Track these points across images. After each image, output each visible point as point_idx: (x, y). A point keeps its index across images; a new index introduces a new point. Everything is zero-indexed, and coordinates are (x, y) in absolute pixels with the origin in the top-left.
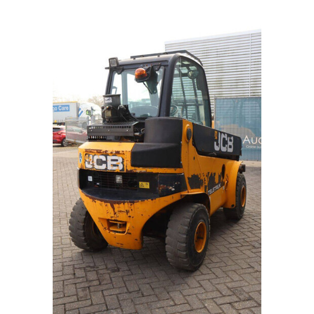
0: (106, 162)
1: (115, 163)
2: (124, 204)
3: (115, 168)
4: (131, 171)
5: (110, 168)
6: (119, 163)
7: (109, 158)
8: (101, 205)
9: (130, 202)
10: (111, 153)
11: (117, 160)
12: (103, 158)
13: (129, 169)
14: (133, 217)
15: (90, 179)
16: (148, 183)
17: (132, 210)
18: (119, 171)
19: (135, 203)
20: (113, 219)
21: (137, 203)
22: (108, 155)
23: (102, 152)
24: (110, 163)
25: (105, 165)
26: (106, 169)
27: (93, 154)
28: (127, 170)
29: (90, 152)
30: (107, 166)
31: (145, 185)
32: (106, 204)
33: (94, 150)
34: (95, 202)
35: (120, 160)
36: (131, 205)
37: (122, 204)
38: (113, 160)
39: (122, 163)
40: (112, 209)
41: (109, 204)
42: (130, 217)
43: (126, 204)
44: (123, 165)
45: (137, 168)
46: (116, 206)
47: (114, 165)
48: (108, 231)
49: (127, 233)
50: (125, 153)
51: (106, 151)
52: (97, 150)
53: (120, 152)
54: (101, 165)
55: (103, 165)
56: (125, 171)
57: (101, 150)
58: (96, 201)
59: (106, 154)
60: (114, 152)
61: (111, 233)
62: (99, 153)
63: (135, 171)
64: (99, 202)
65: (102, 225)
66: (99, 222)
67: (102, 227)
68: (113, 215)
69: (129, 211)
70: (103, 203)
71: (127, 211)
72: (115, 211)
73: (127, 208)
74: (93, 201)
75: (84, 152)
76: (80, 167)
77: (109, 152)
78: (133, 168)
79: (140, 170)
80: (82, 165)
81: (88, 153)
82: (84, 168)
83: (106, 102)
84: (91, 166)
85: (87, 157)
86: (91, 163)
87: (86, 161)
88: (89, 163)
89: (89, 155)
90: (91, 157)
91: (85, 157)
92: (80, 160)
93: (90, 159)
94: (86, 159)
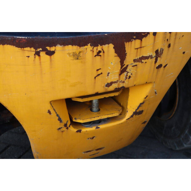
8: (77, 56)
14: (165, 67)
17: (169, 46)
32: (99, 48)
34: (50, 53)
40: (118, 60)
41: (109, 48)
42: (160, 66)
46: (131, 47)
48: (73, 130)
49: (136, 113)
61: (84, 130)
65: (60, 120)
66: (49, 112)
67: (58, 125)
68: (114, 77)
69: (162, 50)
70: (89, 47)
71: (158, 54)
72: (126, 63)
73: (159, 47)
74: (38, 54)
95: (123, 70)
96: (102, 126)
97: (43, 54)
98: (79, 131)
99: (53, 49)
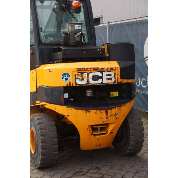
0: (102, 77)
1: (109, 77)
2: (115, 109)
3: (109, 81)
4: (120, 82)
5: (105, 81)
6: (112, 77)
7: (105, 74)
8: (96, 113)
9: (119, 107)
10: (107, 69)
11: (110, 75)
13: (119, 82)
15: (66, 96)
16: (118, 92)
17: (119, 112)
18: (112, 84)
19: (122, 107)
20: (104, 123)
21: (123, 106)
22: (104, 72)
23: (99, 69)
24: (105, 77)
25: (101, 79)
26: (102, 83)
27: (89, 72)
28: (118, 82)
29: (85, 70)
30: (103, 81)
31: (115, 94)
32: (101, 111)
33: (90, 68)
34: (89, 112)
35: (113, 75)
36: (119, 108)
37: (114, 108)
38: (107, 75)
39: (114, 77)
40: (106, 115)
41: (104, 111)
42: (117, 118)
43: (117, 108)
44: (115, 79)
45: (123, 80)
46: (109, 112)
47: (109, 79)
48: (93, 136)
50: (116, 69)
51: (103, 68)
52: (93, 68)
53: (114, 69)
55: (99, 79)
56: (116, 83)
57: (98, 68)
59: (102, 71)
60: (109, 69)
61: (96, 136)
62: (96, 70)
63: (122, 82)
64: (94, 111)
65: (90, 132)
66: (87, 129)
67: (89, 134)
68: (105, 120)
69: (117, 113)
70: (99, 111)
71: (116, 114)
72: (108, 116)
73: (116, 112)
74: (86, 112)
75: (74, 71)
76: (65, 85)
77: (105, 69)
78: (121, 80)
79: (125, 81)
80: (70, 83)
81: (81, 71)
82: (74, 85)
83: (76, 28)
84: (86, 82)
85: (79, 75)
86: (85, 79)
87: (76, 78)
88: (82, 80)
89: (83, 73)
90: (85, 74)
91: (75, 75)
92: (66, 79)
93: (83, 76)
94: (77, 77)
95: (107, 118)
96: (101, 136)
97: (87, 112)
98: (95, 137)
99: (90, 111)
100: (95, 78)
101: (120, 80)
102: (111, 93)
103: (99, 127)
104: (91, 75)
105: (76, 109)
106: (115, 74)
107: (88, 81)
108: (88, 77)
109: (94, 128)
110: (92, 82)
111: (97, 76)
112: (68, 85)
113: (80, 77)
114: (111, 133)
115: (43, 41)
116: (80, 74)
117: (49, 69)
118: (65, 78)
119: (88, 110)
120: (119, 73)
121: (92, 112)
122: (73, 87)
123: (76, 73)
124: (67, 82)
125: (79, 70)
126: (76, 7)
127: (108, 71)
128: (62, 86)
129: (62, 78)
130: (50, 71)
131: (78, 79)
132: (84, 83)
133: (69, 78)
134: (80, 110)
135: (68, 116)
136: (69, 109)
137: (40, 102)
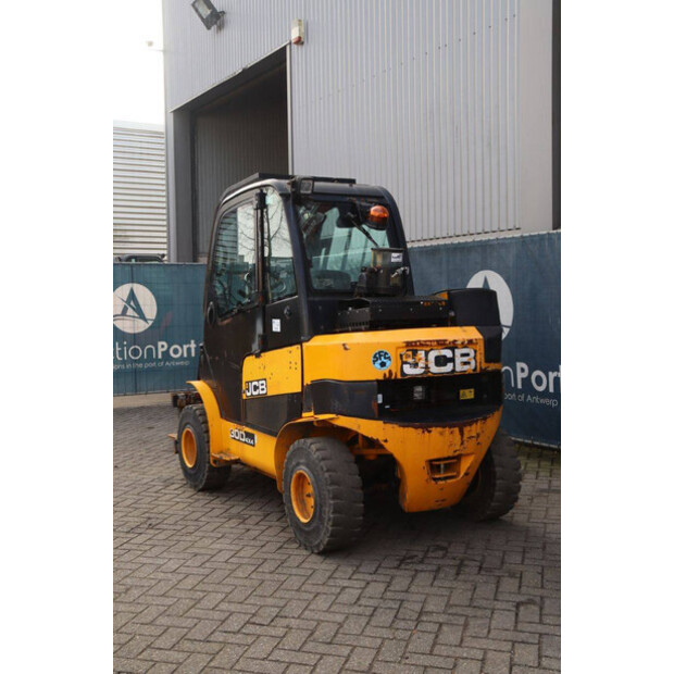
0: (452, 360)
1: (465, 359)
3: (466, 368)
4: (485, 369)
5: (459, 368)
6: (471, 359)
7: (458, 352)
8: (441, 434)
10: (463, 343)
11: (467, 355)
12: (448, 353)
13: (483, 368)
15: (379, 399)
16: (472, 390)
17: (483, 431)
18: (472, 372)
22: (457, 348)
23: (448, 342)
24: (459, 360)
25: (452, 364)
26: (454, 371)
27: (428, 349)
28: (480, 368)
29: (421, 345)
30: (454, 366)
31: (469, 394)
32: (452, 429)
34: (430, 432)
35: (472, 354)
36: (484, 423)
38: (463, 355)
39: (475, 358)
40: (459, 437)
41: (456, 430)
44: (476, 362)
45: (489, 365)
46: (466, 429)
47: (465, 363)
50: (478, 341)
51: (455, 341)
52: (438, 341)
53: (473, 342)
54: (445, 365)
55: (448, 364)
56: (478, 370)
57: (446, 340)
58: (434, 429)
59: (453, 346)
60: (466, 342)
61: (438, 482)
63: (488, 369)
64: (439, 429)
65: (428, 474)
66: (424, 468)
67: (426, 477)
68: (458, 447)
69: (480, 434)
70: (447, 429)
71: (478, 435)
72: (464, 439)
73: (479, 431)
74: (423, 432)
75: (398, 348)
76: (381, 378)
77: (459, 343)
78: (487, 365)
79: (492, 367)
80: (390, 372)
81: (413, 347)
82: (399, 377)
83: (393, 260)
84: (423, 370)
85: (408, 356)
86: (421, 364)
87: (404, 363)
88: (416, 365)
89: (416, 351)
90: (421, 354)
91: (401, 356)
92: (383, 364)
93: (417, 358)
94: (404, 359)
95: (462, 443)
96: (449, 481)
97: (426, 432)
98: (436, 483)
99: (431, 429)
100: (440, 361)
101: (484, 365)
102: (461, 392)
103: (442, 464)
104: (432, 355)
105: (404, 427)
106: (475, 351)
107: (427, 367)
108: (427, 360)
109: (434, 466)
110: (434, 369)
111: (445, 356)
112: (387, 375)
113: (410, 360)
114: (466, 474)
115: (315, 286)
116: (410, 353)
117: (344, 345)
118: (379, 362)
119: (426, 428)
120: (482, 351)
121: (435, 431)
122: (396, 380)
123: (403, 351)
124: (385, 370)
125: (408, 344)
126: (379, 217)
127: (464, 345)
128: (374, 378)
129: (374, 362)
130: (346, 349)
131: (406, 363)
132: (418, 371)
133: (388, 363)
134: (411, 429)
135: (386, 441)
136: (389, 426)
137: (315, 414)
